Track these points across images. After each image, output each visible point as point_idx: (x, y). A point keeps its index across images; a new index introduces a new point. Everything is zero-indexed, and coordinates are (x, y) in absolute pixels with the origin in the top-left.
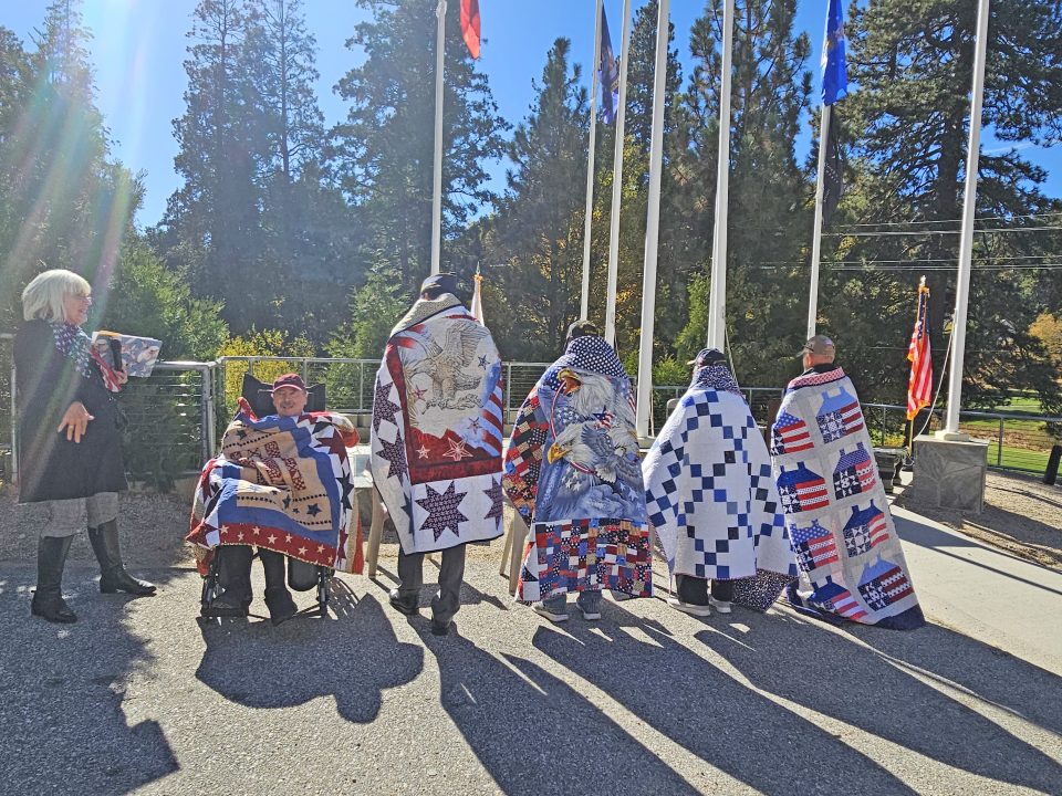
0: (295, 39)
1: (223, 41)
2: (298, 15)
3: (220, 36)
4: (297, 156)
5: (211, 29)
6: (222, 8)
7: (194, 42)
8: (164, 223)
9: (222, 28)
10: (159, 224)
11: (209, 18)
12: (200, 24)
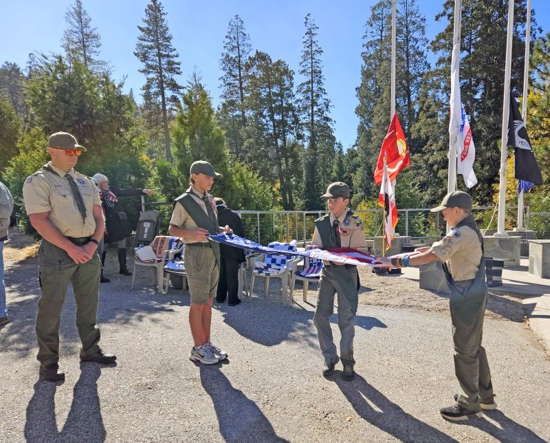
0: (414, 23)
1: (381, 36)
2: (415, 8)
3: (379, 33)
4: (415, 94)
5: (374, 30)
6: (381, 16)
7: (366, 41)
8: (356, 145)
9: (381, 28)
10: (354, 146)
11: (374, 25)
12: (370, 29)
